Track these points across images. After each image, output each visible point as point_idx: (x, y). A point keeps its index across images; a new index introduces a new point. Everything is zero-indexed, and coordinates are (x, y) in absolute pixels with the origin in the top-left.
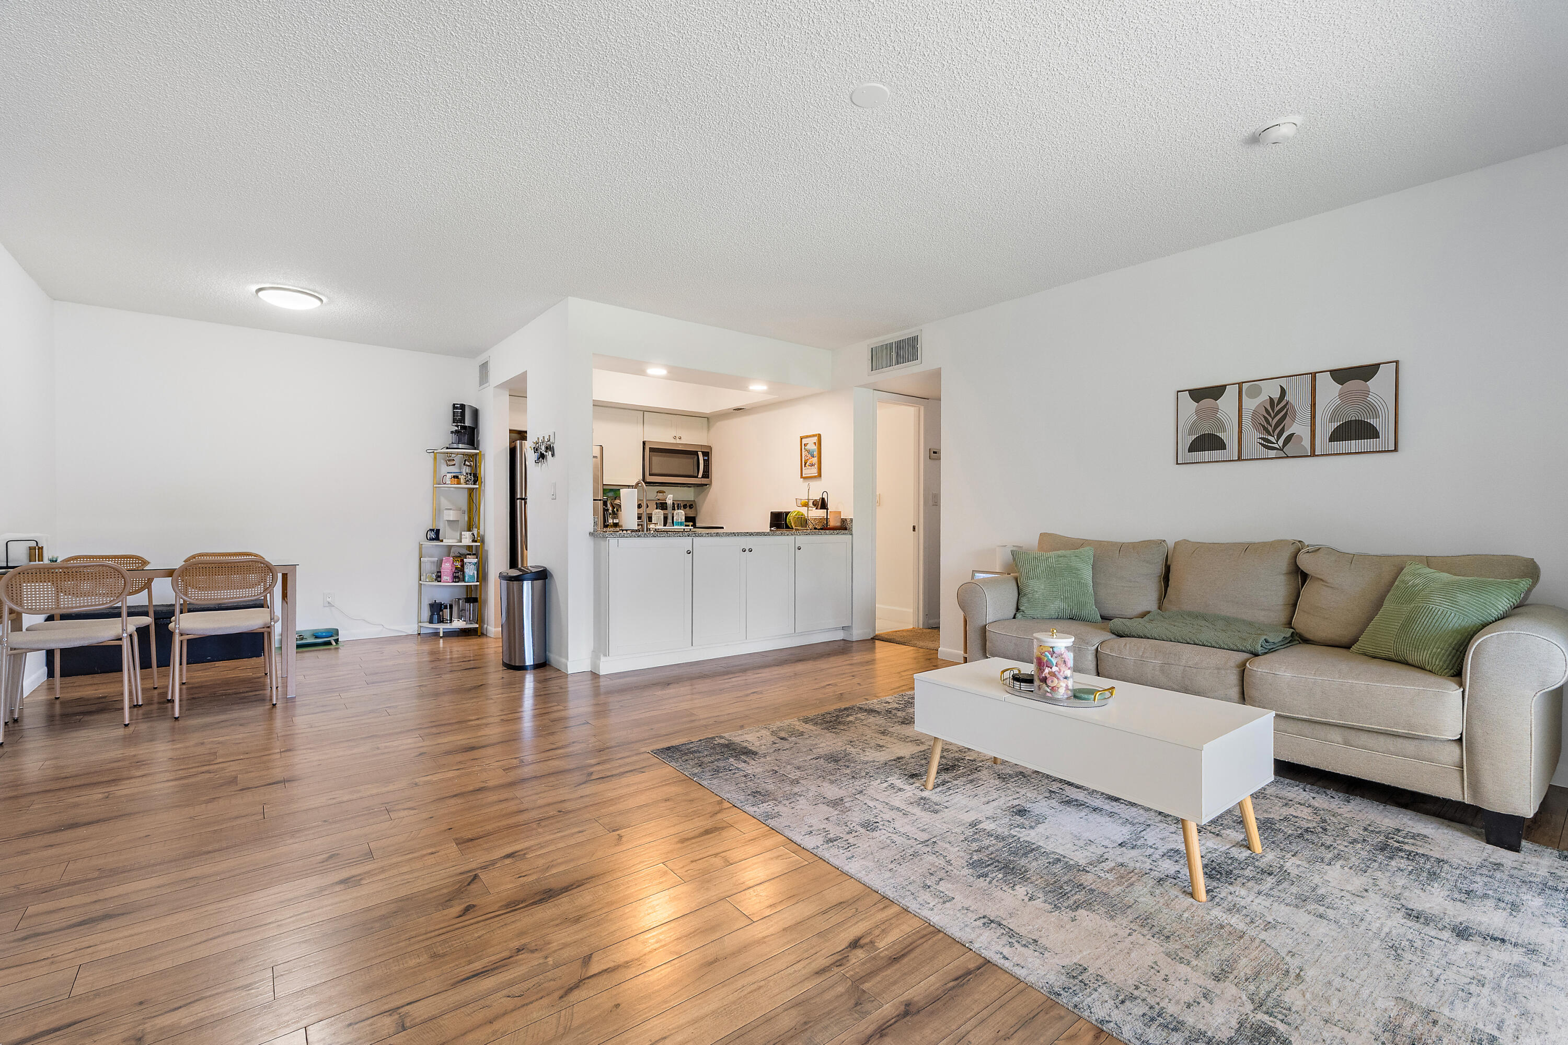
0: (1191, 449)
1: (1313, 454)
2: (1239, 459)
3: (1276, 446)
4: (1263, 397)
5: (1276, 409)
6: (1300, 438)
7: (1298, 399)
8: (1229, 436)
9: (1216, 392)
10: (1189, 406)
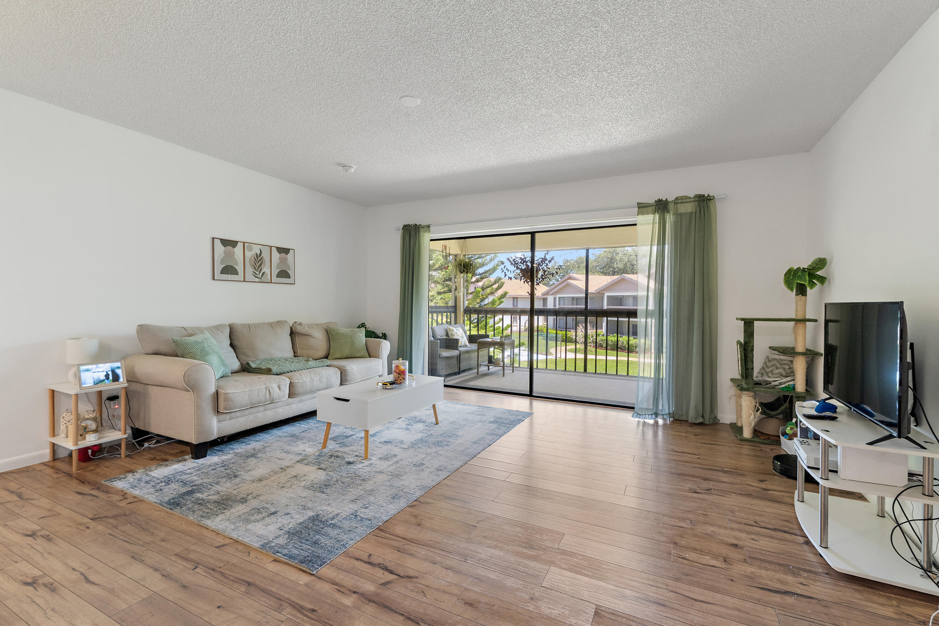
0: (222, 272)
1: (271, 282)
2: (244, 281)
3: (258, 276)
4: (253, 252)
5: (259, 259)
6: (267, 274)
7: (266, 255)
8: (240, 268)
9: (234, 244)
10: (220, 249)
